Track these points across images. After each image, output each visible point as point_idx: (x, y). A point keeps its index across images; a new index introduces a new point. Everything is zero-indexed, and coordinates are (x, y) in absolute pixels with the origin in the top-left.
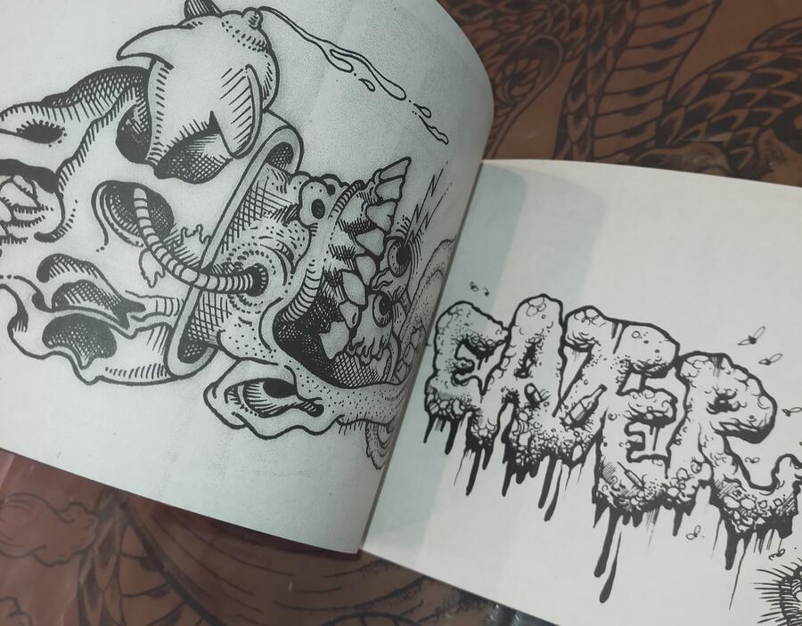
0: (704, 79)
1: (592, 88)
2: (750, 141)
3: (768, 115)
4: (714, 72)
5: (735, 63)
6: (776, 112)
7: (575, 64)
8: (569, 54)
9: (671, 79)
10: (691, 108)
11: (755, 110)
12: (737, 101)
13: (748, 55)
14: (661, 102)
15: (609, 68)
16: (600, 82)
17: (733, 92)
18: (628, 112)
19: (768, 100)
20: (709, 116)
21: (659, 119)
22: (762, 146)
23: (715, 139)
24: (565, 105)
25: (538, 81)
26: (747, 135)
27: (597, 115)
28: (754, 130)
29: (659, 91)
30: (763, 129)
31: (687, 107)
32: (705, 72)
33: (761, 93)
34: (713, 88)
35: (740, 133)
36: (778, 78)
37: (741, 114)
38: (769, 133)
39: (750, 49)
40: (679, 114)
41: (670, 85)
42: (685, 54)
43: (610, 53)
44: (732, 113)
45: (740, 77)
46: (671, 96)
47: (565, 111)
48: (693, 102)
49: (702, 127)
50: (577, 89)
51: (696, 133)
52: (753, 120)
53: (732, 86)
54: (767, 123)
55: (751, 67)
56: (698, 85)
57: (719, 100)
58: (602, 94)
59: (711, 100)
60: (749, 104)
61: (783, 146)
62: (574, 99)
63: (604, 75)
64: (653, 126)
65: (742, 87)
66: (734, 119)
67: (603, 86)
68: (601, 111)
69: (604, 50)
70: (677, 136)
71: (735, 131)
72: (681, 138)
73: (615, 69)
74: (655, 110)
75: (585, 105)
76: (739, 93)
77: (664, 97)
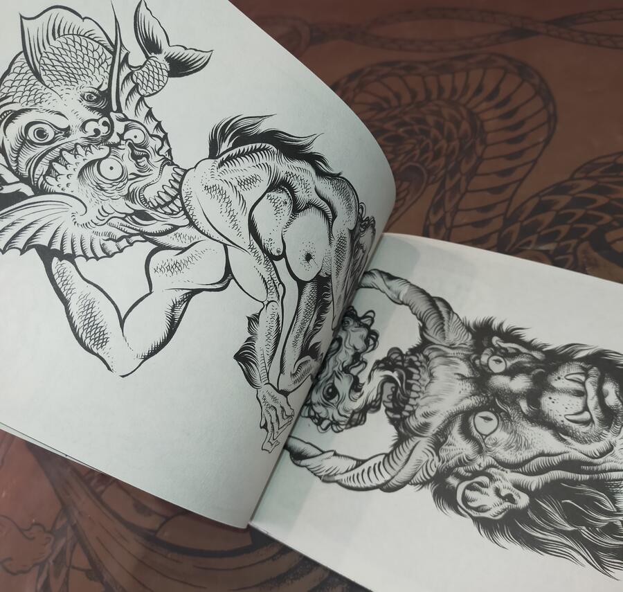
0: (536, 200)
1: (449, 206)
2: (570, 250)
3: (585, 230)
4: (544, 196)
5: (560, 189)
6: (592, 228)
7: (437, 186)
8: (432, 178)
9: (510, 199)
10: (525, 223)
11: (575, 226)
12: (560, 219)
13: (570, 183)
14: (502, 217)
15: (463, 190)
16: (454, 201)
17: (558, 211)
18: (476, 224)
19: (585, 219)
20: (539, 230)
21: (500, 231)
22: (579, 254)
23: (543, 248)
24: (427, 218)
25: (408, 198)
26: (568, 246)
27: (452, 227)
28: (573, 242)
29: (500, 209)
30: (582, 241)
31: (522, 222)
32: (537, 195)
33: (580, 212)
34: (543, 207)
35: (562, 244)
36: (594, 201)
37: (564, 229)
38: (585, 245)
39: (572, 178)
40: (516, 228)
41: (509, 205)
42: (521, 181)
43: (464, 178)
44: (558, 228)
45: (564, 200)
46: (509, 213)
47: (428, 223)
48: (526, 219)
49: (534, 238)
50: (437, 205)
51: (529, 243)
52: (574, 233)
53: (558, 207)
54: (584, 236)
55: (572, 192)
56: (531, 205)
57: (547, 218)
58: (456, 210)
59: (540, 217)
60: (570, 221)
61: (596, 255)
62: (435, 213)
63: (458, 196)
64: (495, 236)
65: (566, 207)
66: (558, 232)
67: (458, 204)
68: (455, 224)
69: (458, 176)
70: (514, 245)
71: (559, 242)
72: (517, 246)
73: (467, 191)
74: (497, 224)
75: (443, 218)
76: (562, 212)
77: (505, 214)
